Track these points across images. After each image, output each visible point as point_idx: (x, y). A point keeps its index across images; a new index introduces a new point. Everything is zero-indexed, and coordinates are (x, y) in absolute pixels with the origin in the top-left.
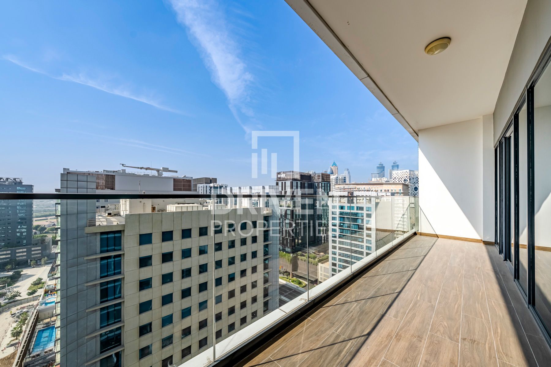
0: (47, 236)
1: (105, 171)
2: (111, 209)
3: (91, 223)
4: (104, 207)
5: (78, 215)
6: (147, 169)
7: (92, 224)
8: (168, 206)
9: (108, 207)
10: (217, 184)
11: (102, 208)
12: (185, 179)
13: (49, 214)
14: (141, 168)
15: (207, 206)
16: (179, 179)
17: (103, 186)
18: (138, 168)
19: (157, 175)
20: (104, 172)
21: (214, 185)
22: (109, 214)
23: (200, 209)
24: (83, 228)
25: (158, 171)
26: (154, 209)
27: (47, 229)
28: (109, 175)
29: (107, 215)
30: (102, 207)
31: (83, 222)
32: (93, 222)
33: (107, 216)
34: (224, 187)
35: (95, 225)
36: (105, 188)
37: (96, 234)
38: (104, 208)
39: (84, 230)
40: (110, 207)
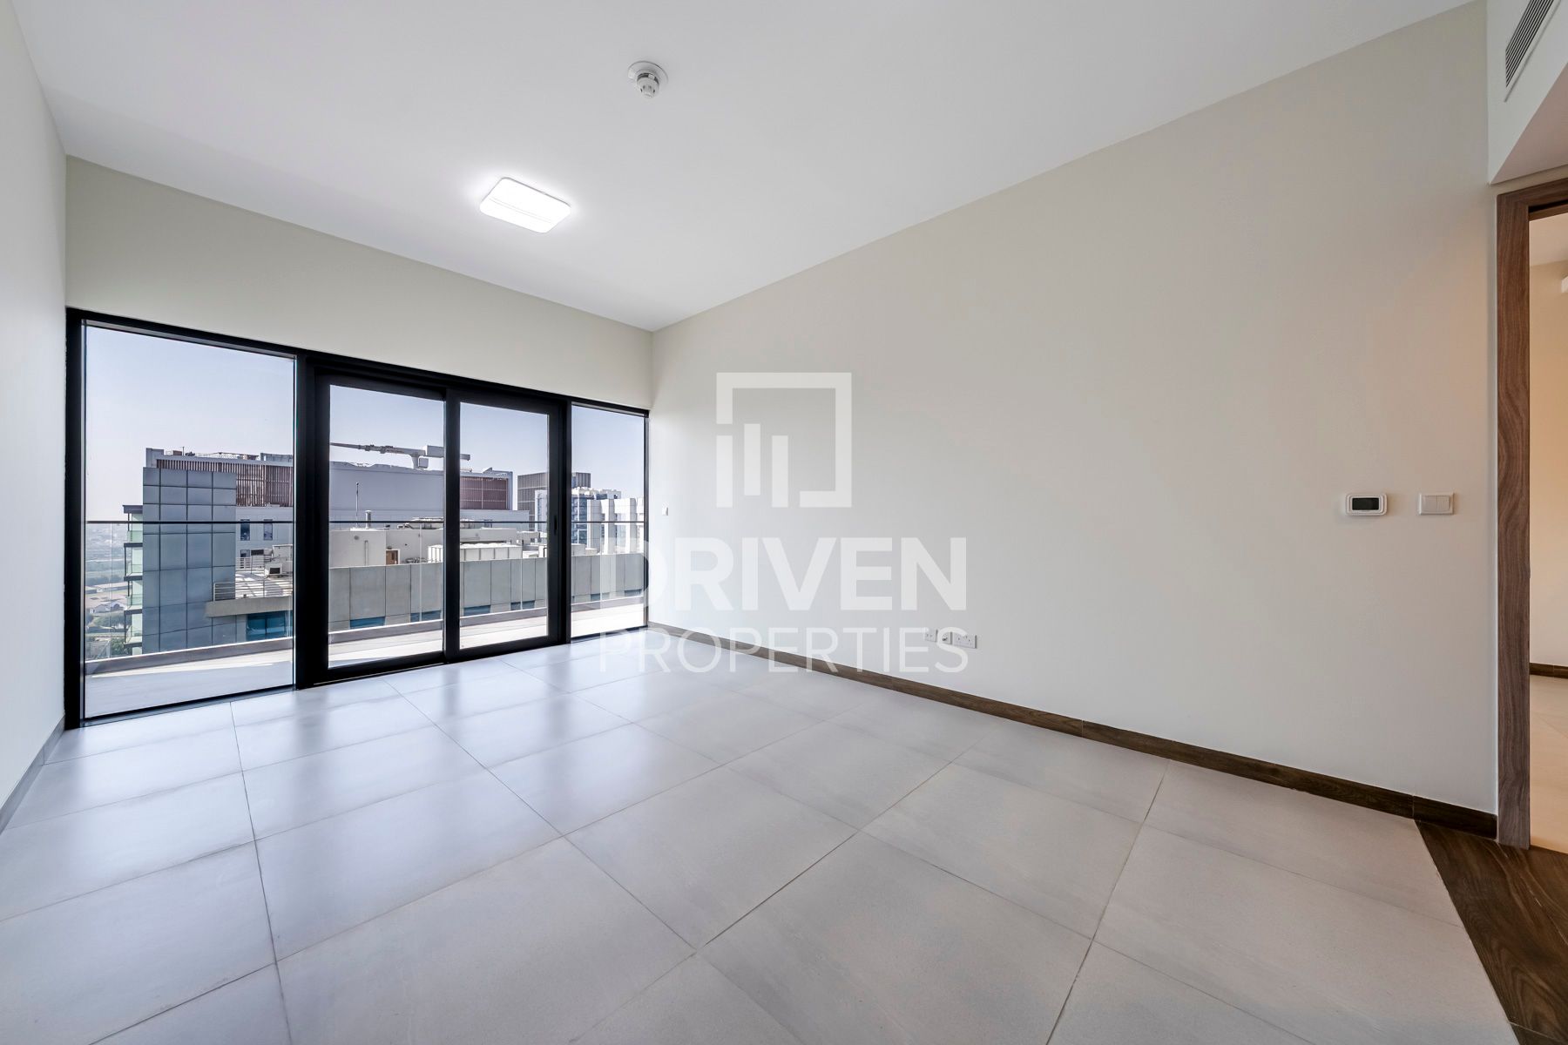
0: (97, 639)
1: (265, 457)
2: (279, 557)
3: (223, 591)
4: (260, 552)
5: (190, 571)
6: (383, 450)
7: (225, 592)
8: (430, 549)
9: (272, 552)
10: (591, 489)
11: (254, 557)
12: (491, 478)
13: (99, 577)
14: (368, 448)
15: (537, 549)
16: (474, 478)
17: (258, 498)
18: (359, 447)
19: (412, 467)
20: (262, 458)
21: (582, 493)
22: (274, 571)
23: (514, 555)
24: (201, 604)
25: (415, 454)
26: (392, 556)
28: (274, 467)
29: (267, 572)
30: (255, 553)
31: (199, 590)
32: (227, 590)
33: (269, 576)
34: (610, 496)
35: (233, 598)
36: (266, 502)
37: (236, 617)
38: (261, 557)
39: (204, 608)
40: (277, 552)
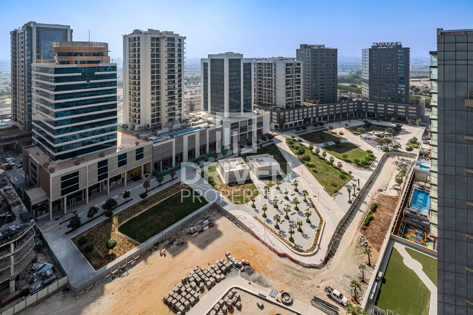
27: (421, 90)
